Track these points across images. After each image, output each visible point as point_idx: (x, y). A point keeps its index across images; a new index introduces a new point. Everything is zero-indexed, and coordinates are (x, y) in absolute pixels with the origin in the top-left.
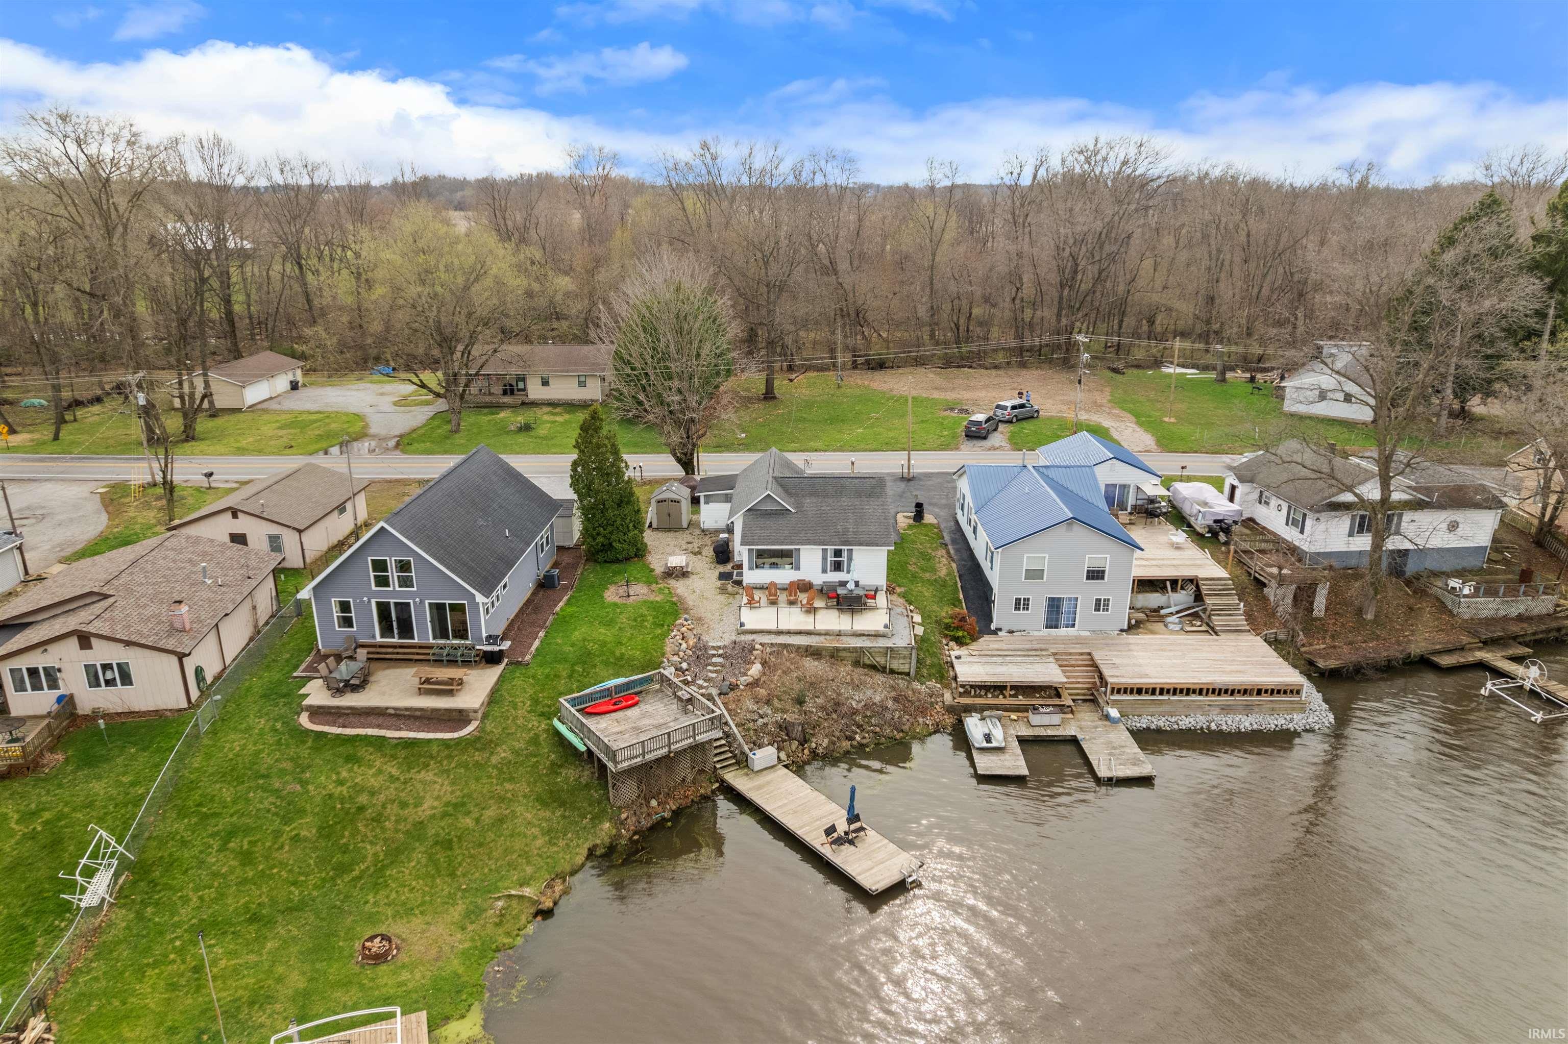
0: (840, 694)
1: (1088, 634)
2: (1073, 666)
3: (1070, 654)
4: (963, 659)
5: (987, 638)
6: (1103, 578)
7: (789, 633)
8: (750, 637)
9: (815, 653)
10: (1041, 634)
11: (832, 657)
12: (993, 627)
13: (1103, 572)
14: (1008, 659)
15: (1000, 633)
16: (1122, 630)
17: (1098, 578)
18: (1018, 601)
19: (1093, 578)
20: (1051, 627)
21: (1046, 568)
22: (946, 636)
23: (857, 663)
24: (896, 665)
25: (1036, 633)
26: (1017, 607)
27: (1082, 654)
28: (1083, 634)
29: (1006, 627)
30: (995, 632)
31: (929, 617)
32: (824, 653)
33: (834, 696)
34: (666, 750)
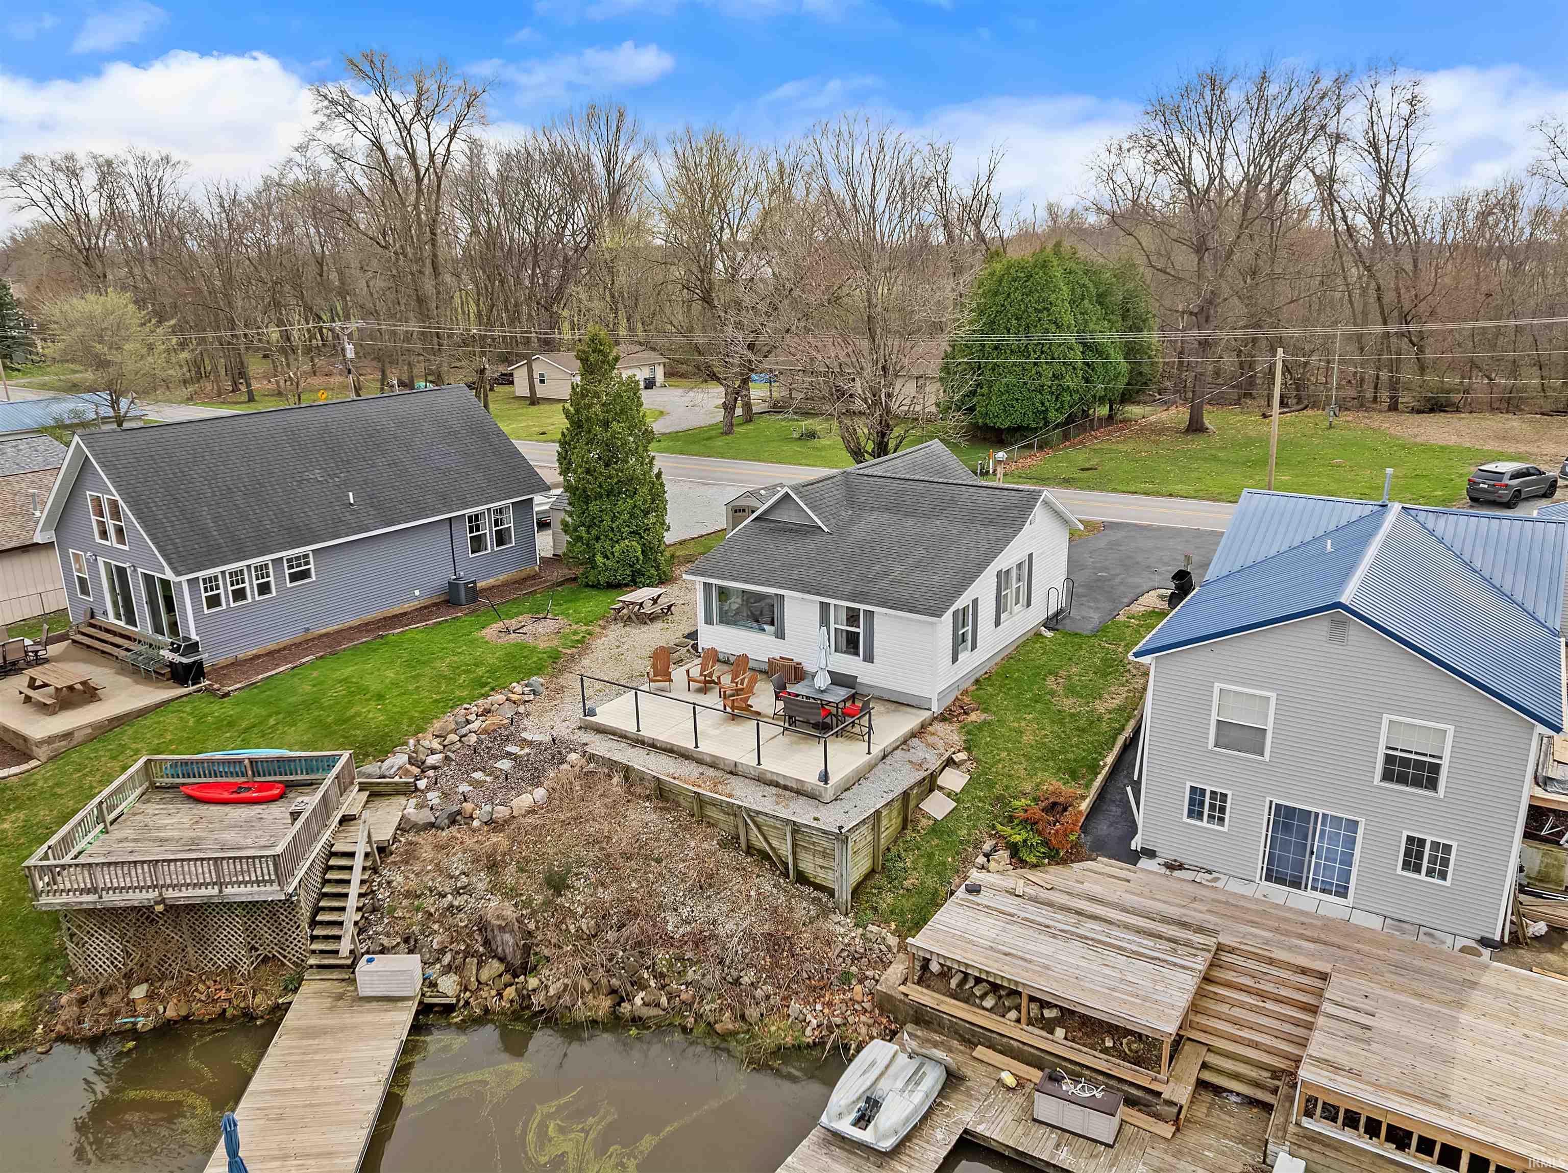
1: (1375, 923)
2: (1263, 995)
3: (1271, 962)
4: (981, 899)
5: (1103, 864)
6: (1433, 784)
7: (653, 746)
8: (582, 737)
9: (667, 797)
10: (1247, 890)
11: (693, 813)
12: (1136, 844)
13: (1435, 768)
14: (1090, 928)
15: (1144, 863)
16: (1485, 942)
17: (1417, 783)
18: (1197, 796)
19: (1402, 779)
20: (1281, 881)
21: (1270, 727)
22: (998, 836)
23: (731, 842)
24: (808, 864)
25: (1235, 887)
26: (1195, 811)
27: (1304, 971)
28: (1360, 919)
29: (1167, 853)
30: (1133, 857)
31: (990, 785)
34: (153, 895)
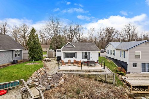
0: (92, 90)
4: (127, 79)
8: (61, 72)
9: (82, 76)
10: (141, 74)
11: (88, 77)
12: (128, 72)
15: (130, 73)
18: (134, 64)
20: (143, 72)
21: (140, 55)
24: (108, 80)
26: (134, 66)
32: (85, 76)
33: (90, 91)
